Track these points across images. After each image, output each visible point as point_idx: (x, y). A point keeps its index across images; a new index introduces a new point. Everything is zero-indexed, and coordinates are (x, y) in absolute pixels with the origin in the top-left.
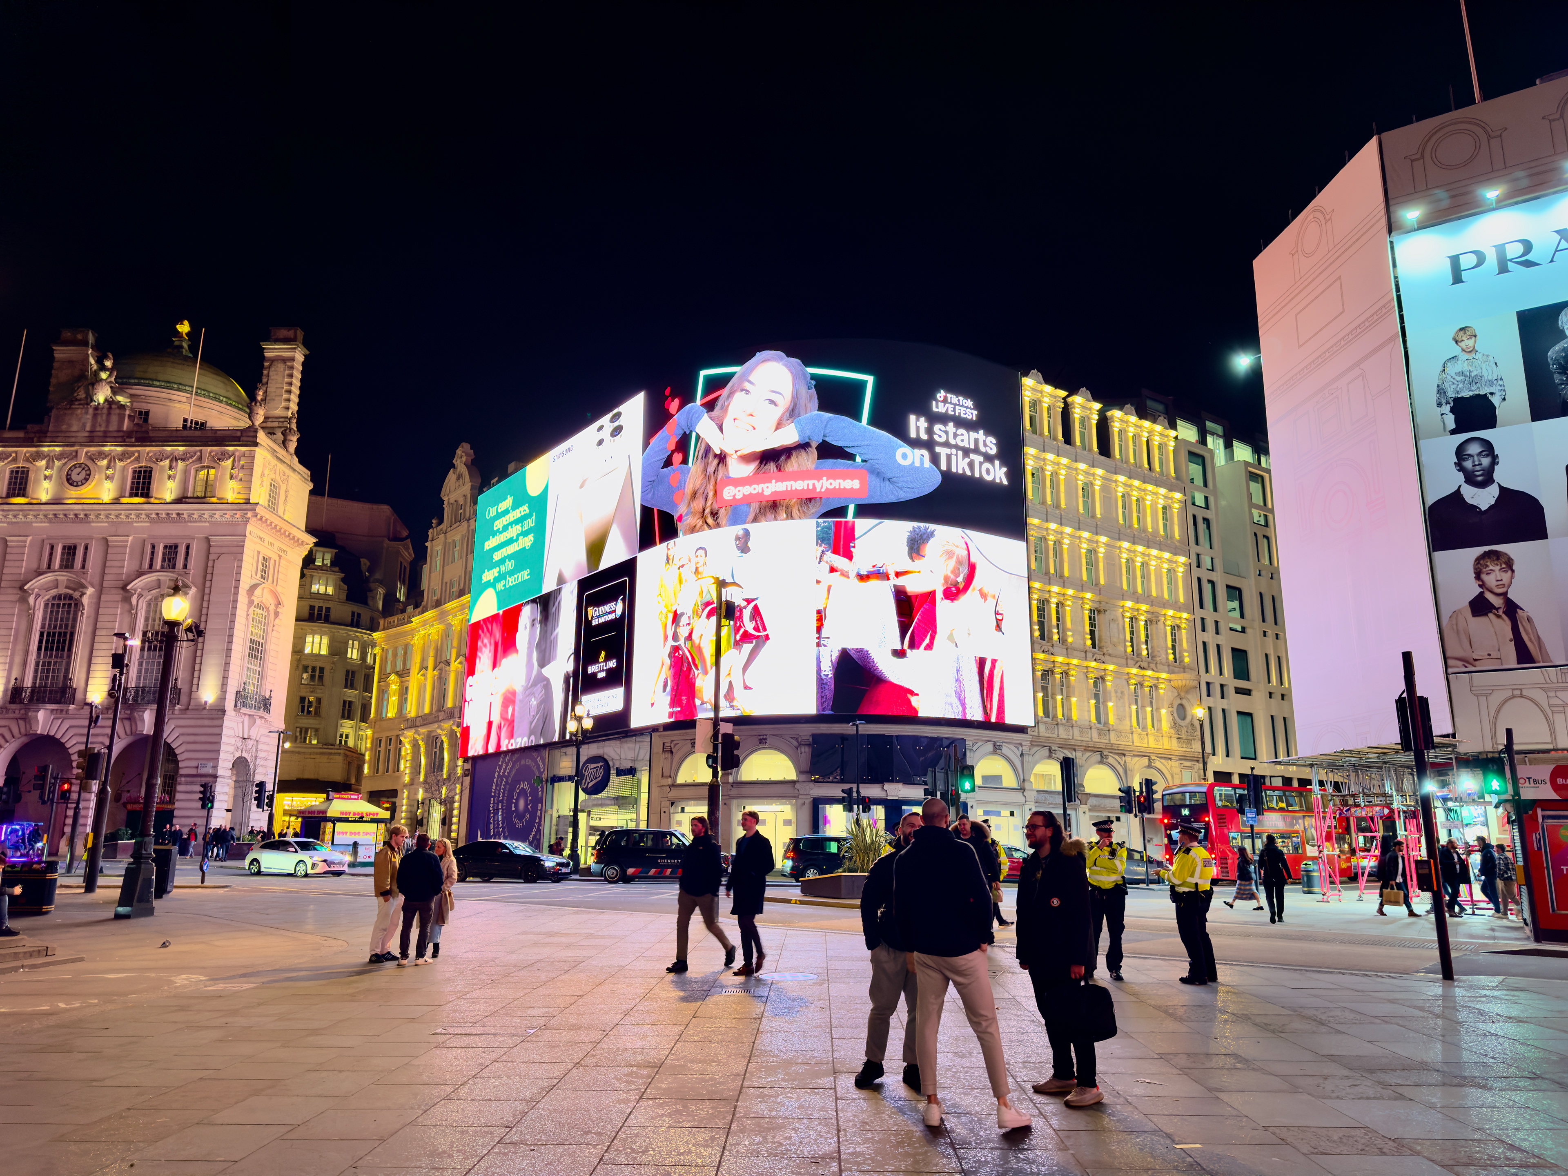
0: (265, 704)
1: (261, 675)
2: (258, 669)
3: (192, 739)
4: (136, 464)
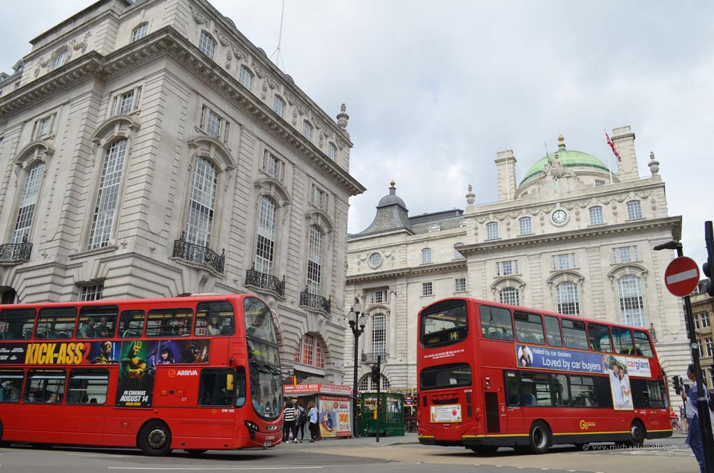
3: (670, 358)
4: (591, 205)
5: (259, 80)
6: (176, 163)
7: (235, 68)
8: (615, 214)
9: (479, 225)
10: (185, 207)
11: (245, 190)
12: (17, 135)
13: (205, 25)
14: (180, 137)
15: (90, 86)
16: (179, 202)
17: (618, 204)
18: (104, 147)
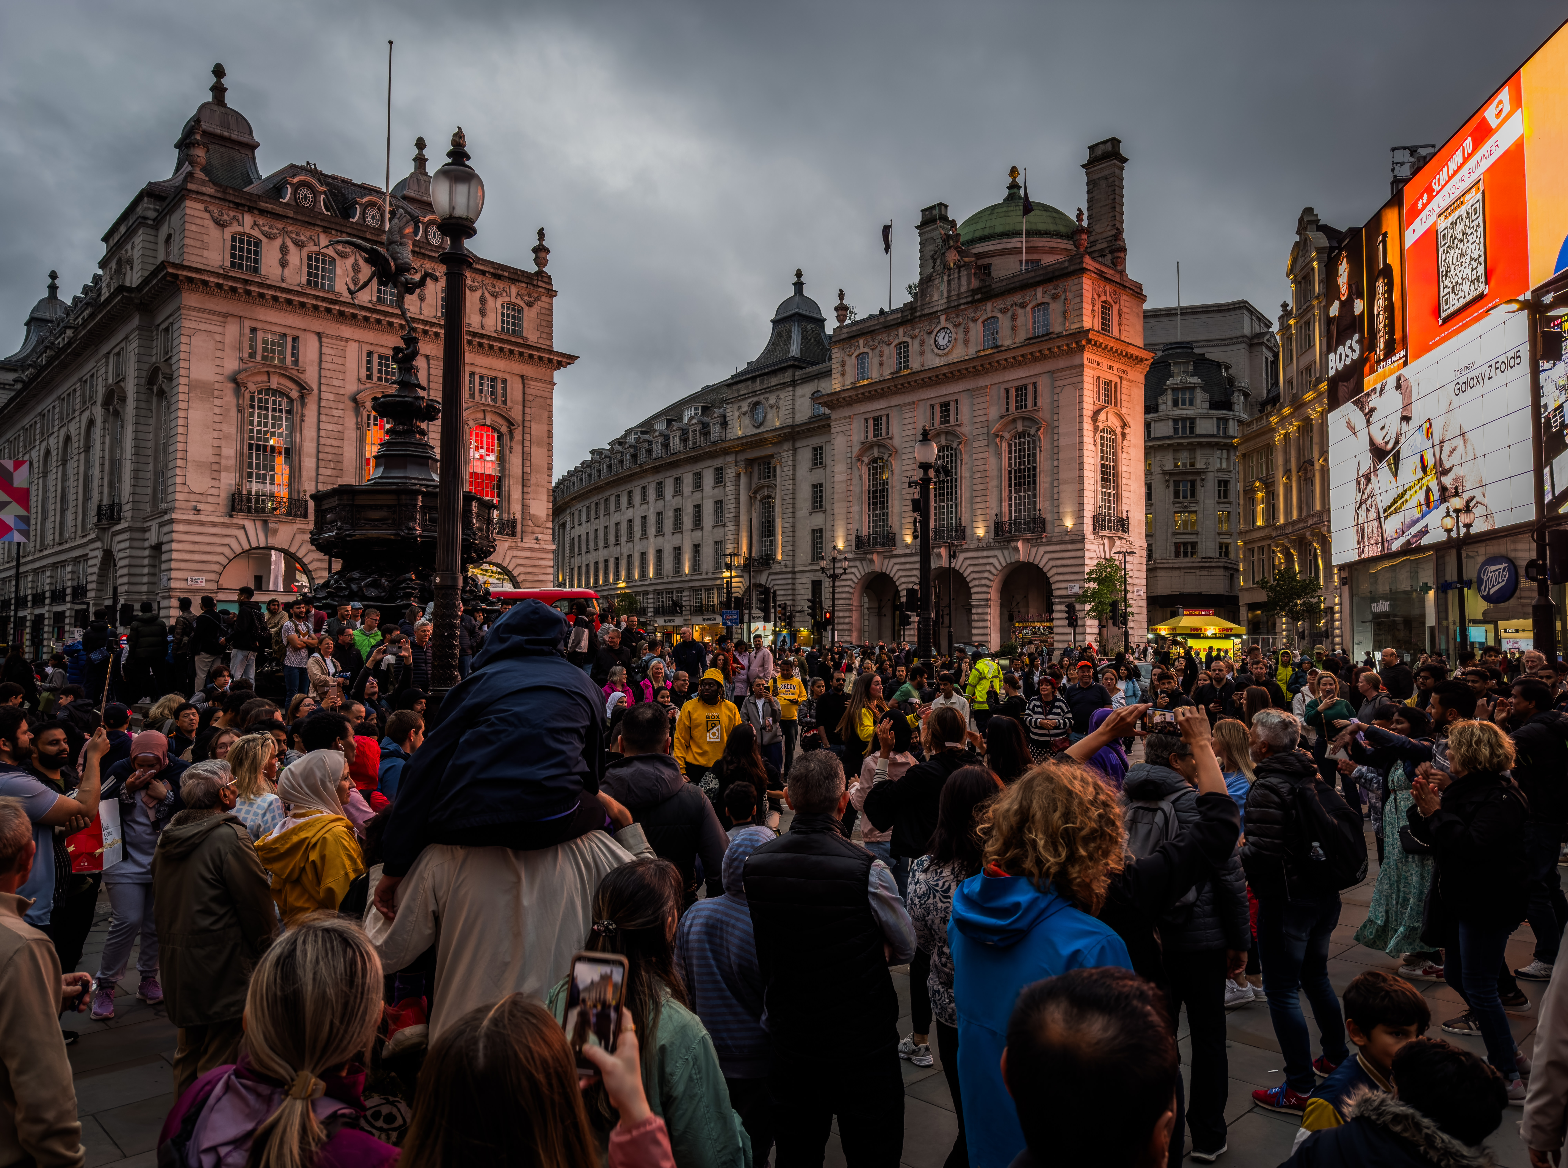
0: (1123, 525)
1: (1117, 497)
2: (1112, 491)
3: (1059, 562)
4: (985, 317)
5: (344, 261)
6: (217, 411)
7: (298, 263)
8: (1014, 329)
9: (846, 358)
10: (242, 454)
11: (336, 413)
12: (103, 370)
13: (235, 224)
14: (219, 378)
15: (136, 322)
16: (230, 451)
17: (1020, 311)
18: (157, 395)
